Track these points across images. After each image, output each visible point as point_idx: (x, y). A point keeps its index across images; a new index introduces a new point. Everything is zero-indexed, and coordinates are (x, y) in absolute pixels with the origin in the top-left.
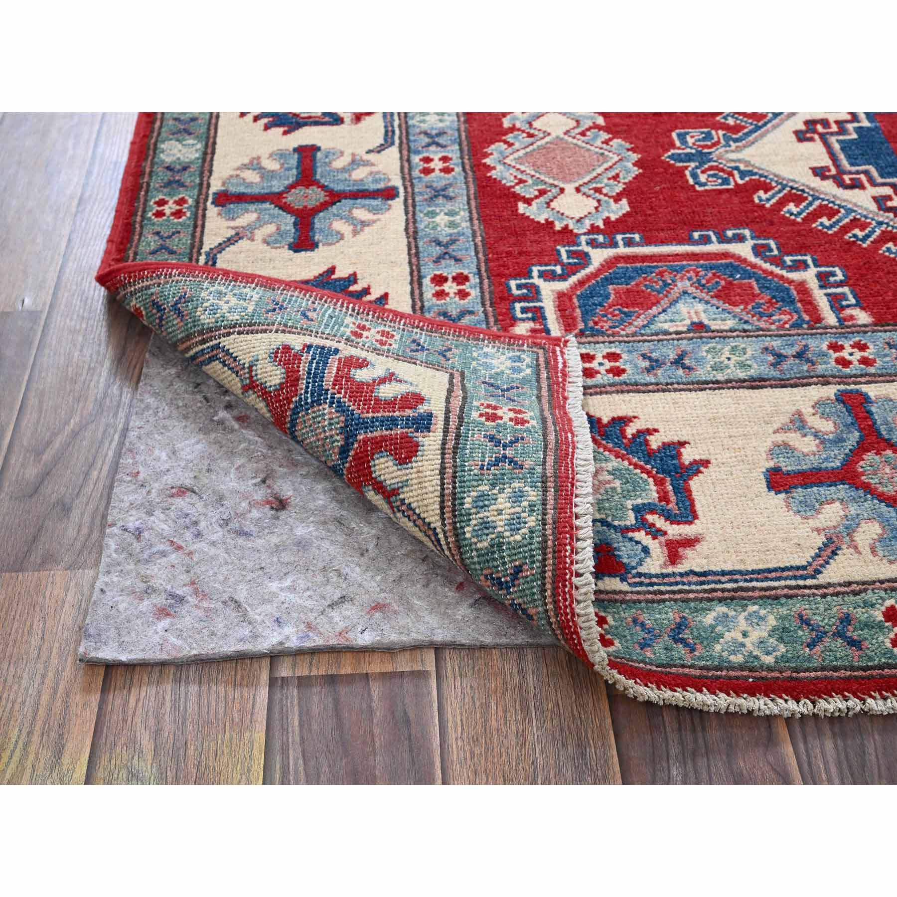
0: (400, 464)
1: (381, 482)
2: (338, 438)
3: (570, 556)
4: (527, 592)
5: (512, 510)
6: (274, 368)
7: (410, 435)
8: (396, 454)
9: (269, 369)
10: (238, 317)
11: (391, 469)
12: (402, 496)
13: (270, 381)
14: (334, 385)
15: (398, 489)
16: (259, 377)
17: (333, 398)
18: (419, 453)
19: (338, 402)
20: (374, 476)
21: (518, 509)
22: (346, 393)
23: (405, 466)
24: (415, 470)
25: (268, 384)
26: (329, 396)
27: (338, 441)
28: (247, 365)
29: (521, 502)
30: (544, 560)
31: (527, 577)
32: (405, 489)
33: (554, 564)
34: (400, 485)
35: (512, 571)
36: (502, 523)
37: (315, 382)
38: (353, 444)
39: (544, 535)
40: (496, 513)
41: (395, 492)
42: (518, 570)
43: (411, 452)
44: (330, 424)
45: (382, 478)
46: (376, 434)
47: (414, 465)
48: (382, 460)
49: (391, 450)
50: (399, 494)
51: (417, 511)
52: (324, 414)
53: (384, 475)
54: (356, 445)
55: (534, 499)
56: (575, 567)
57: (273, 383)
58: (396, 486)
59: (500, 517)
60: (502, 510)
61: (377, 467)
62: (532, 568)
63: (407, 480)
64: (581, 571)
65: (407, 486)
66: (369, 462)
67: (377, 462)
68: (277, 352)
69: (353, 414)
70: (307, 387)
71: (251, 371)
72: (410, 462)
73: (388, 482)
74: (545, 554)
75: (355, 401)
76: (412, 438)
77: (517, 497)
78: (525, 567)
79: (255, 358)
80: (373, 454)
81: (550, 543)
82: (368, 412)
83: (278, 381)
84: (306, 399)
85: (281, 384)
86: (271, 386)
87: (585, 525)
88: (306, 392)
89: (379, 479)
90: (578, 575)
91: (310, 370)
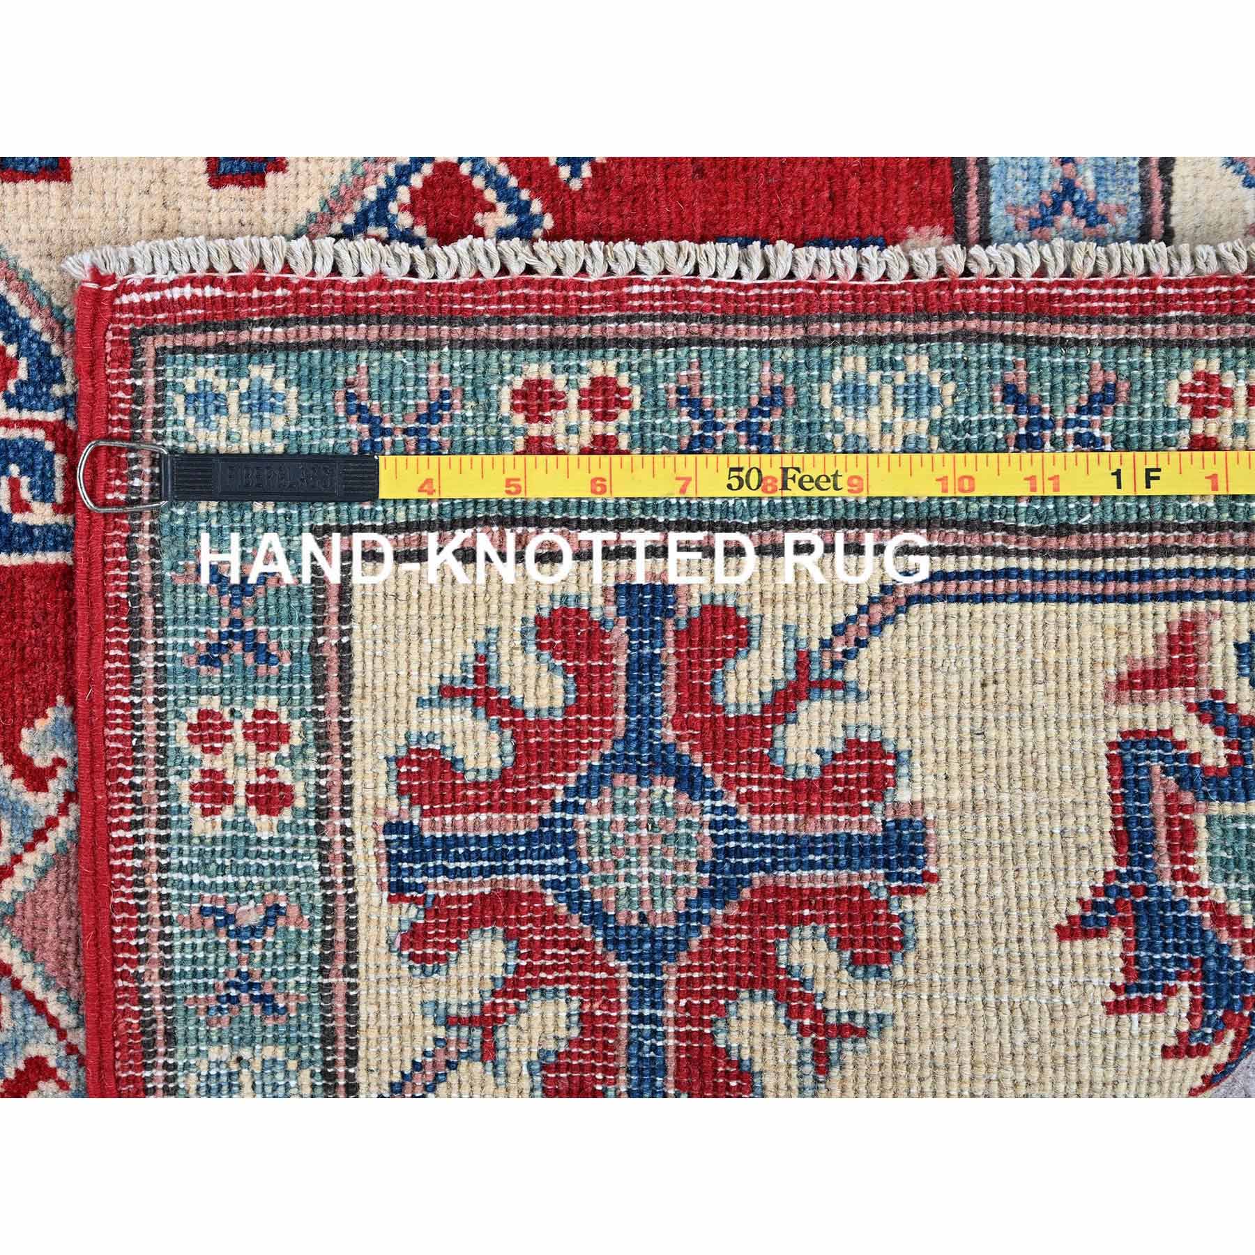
0: (748, 644)
1: (775, 693)
2: (658, 789)
3: (1005, 285)
4: (1059, 378)
5: (888, 403)
6: (464, 959)
7: (683, 625)
8: (725, 653)
9: (465, 972)
10: (306, 1073)
11: (755, 665)
12: (815, 646)
13: (493, 967)
14: (528, 808)
15: (798, 653)
16: (476, 999)
17: (564, 806)
18: (730, 603)
19: (577, 792)
20: (757, 711)
21: (887, 391)
22: (553, 779)
23: (755, 633)
24: (768, 610)
25: (499, 972)
26: (558, 815)
27: (665, 793)
28: (441, 1033)
29: (868, 387)
30: (1003, 338)
31: (1029, 377)
32: (803, 634)
33: (1015, 320)
34: (791, 645)
35: (1011, 407)
36: (913, 423)
37: (517, 854)
38: (679, 757)
39: (954, 337)
40: (888, 436)
41: (803, 661)
42: (1011, 394)
43: (726, 620)
44: (626, 809)
45: (768, 689)
46: (671, 702)
47: (756, 611)
48: (731, 686)
49: (714, 664)
50: (809, 653)
51: (853, 611)
52: (601, 825)
53: (761, 683)
54: (685, 747)
55: (862, 360)
56: (1027, 276)
57: (500, 958)
58: (792, 655)
59: (898, 427)
60: (884, 424)
61: (743, 699)
62: (1015, 365)
63: (785, 627)
64: (1037, 265)
65: (797, 629)
66: (727, 720)
67: (731, 698)
68: (424, 958)
69: (613, 757)
70: (530, 869)
71: (456, 1022)
72: (748, 619)
73: (779, 675)
74: (991, 338)
75: (578, 756)
76: (689, 621)
77: (855, 394)
78: (1010, 376)
79: (429, 1009)
80: (715, 708)
81: (972, 325)
82: (613, 723)
83: (500, 946)
84: (556, 869)
85: (507, 938)
86: (505, 966)
87: (933, 257)
88: (541, 870)
89: (768, 698)
90: (1042, 271)
91: (481, 871)
